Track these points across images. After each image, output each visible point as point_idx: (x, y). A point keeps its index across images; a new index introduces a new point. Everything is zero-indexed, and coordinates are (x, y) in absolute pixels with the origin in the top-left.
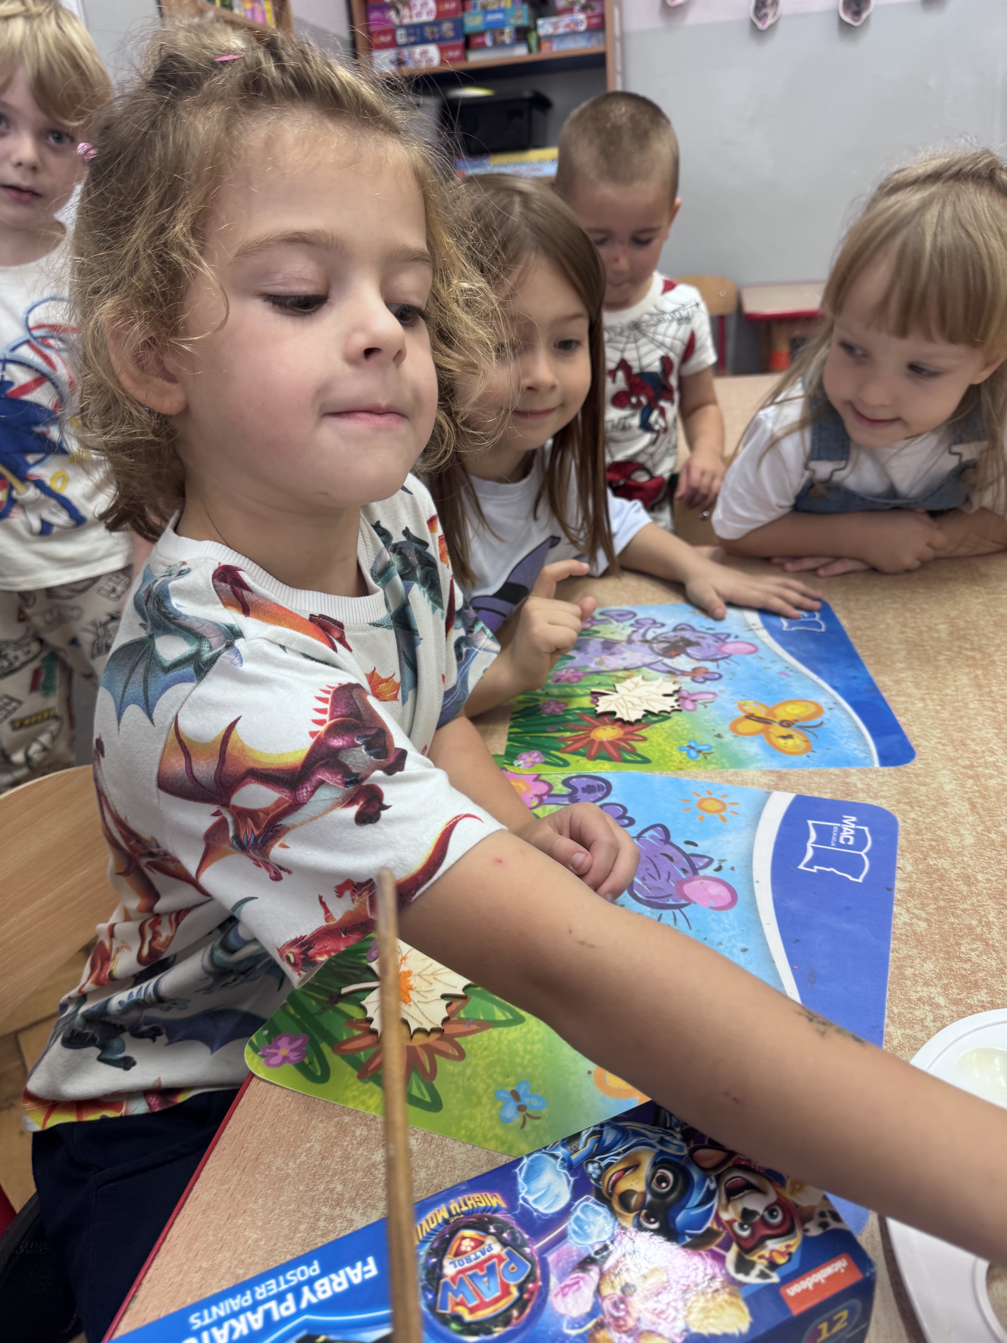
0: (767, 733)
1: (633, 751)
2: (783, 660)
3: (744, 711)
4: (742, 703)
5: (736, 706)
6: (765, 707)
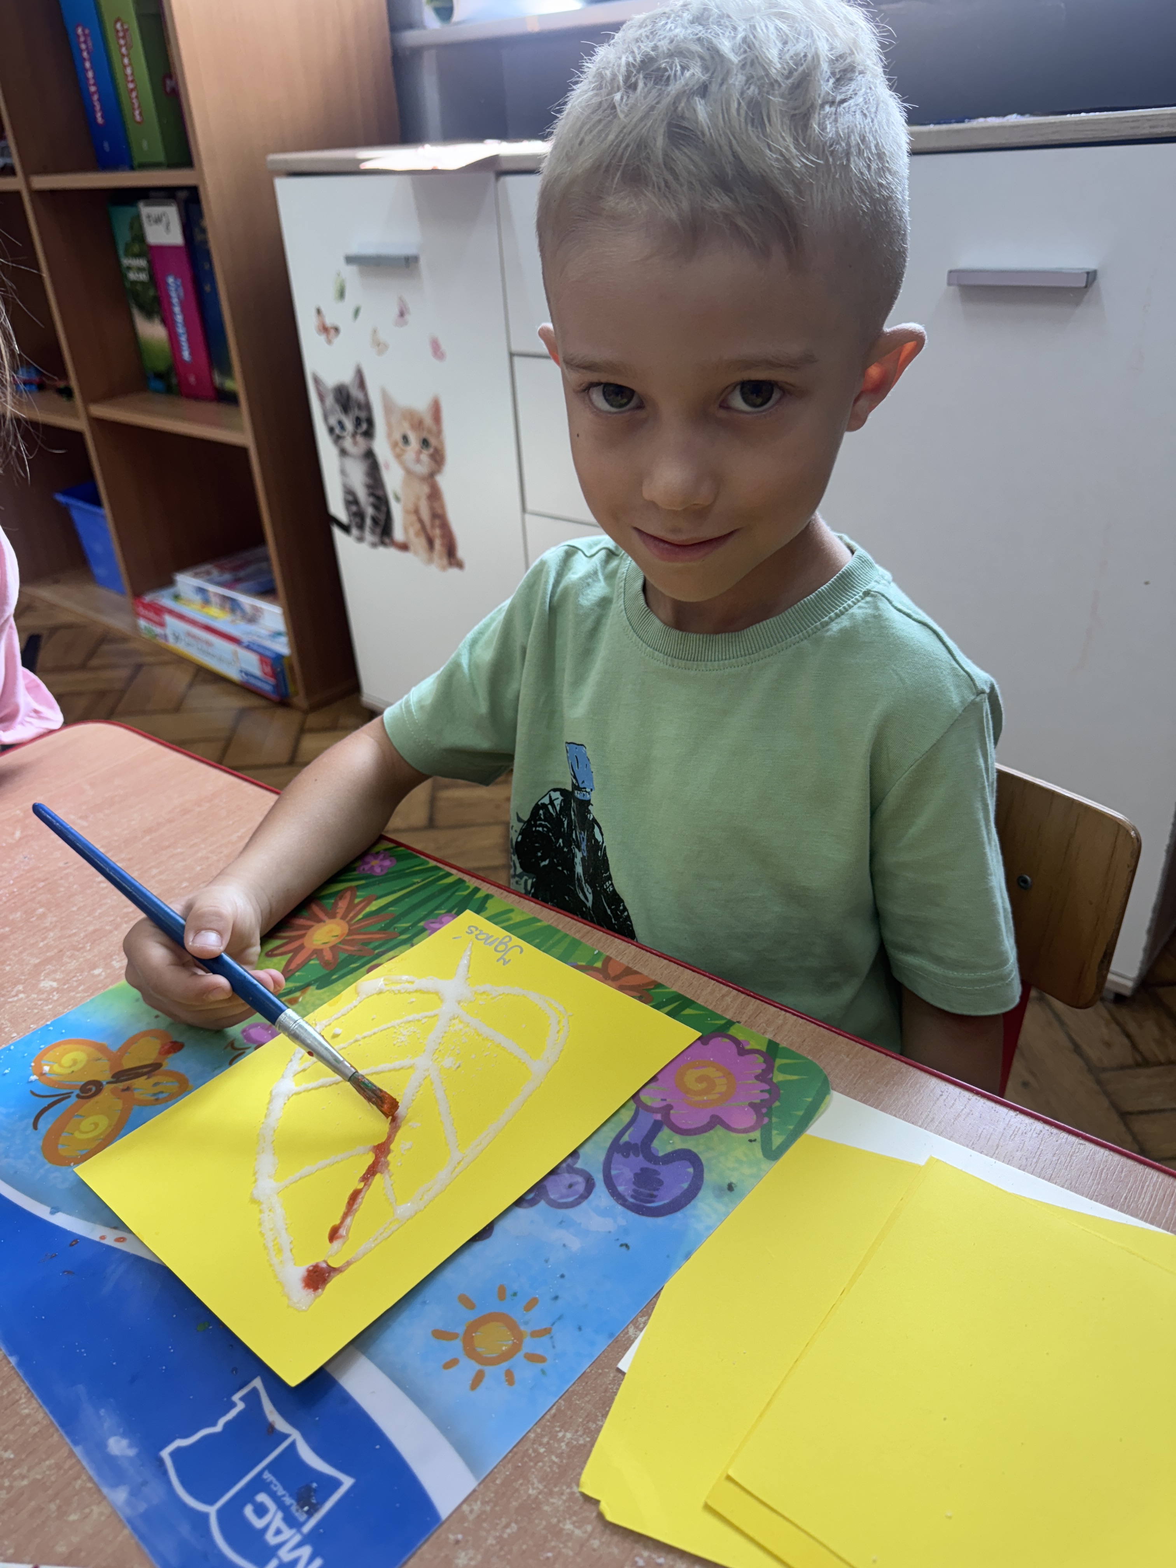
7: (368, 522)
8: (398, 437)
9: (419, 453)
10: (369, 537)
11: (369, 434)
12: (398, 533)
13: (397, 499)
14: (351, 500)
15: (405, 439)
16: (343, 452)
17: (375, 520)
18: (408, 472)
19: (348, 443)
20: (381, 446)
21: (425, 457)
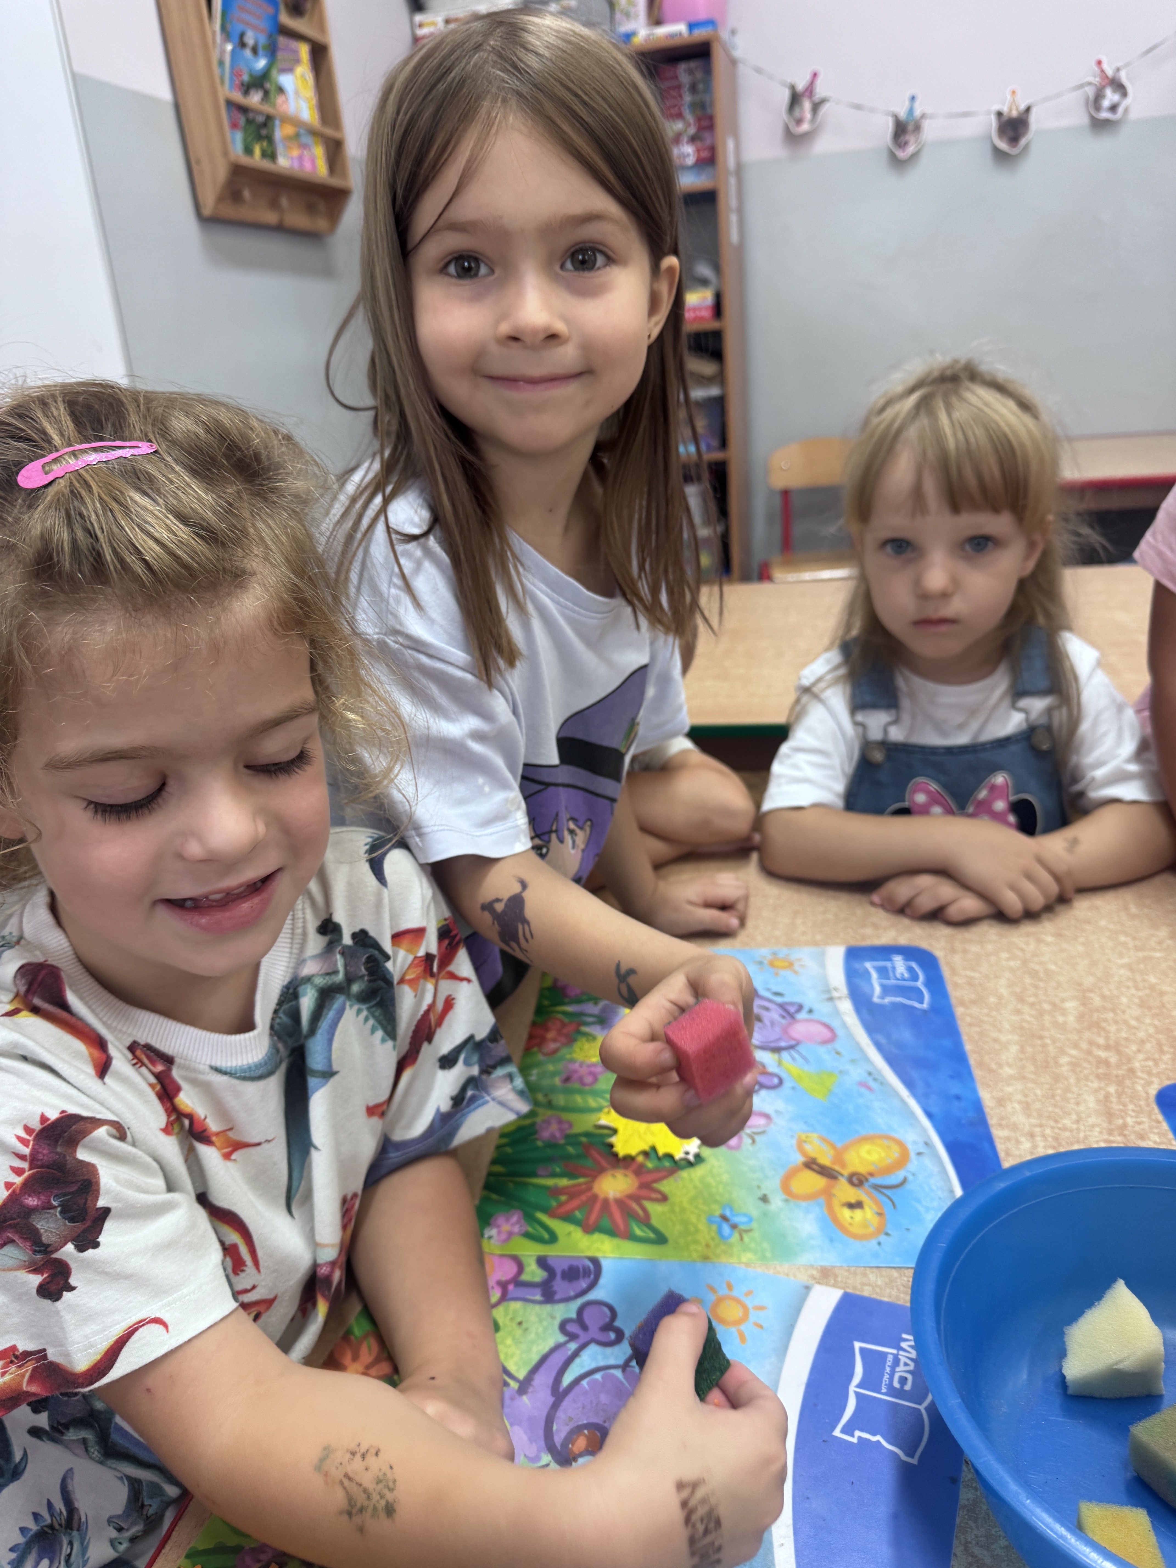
0: (828, 1194)
1: (645, 1220)
2: (867, 1060)
3: (803, 1153)
4: (803, 1137)
5: (794, 1142)
6: (833, 1146)
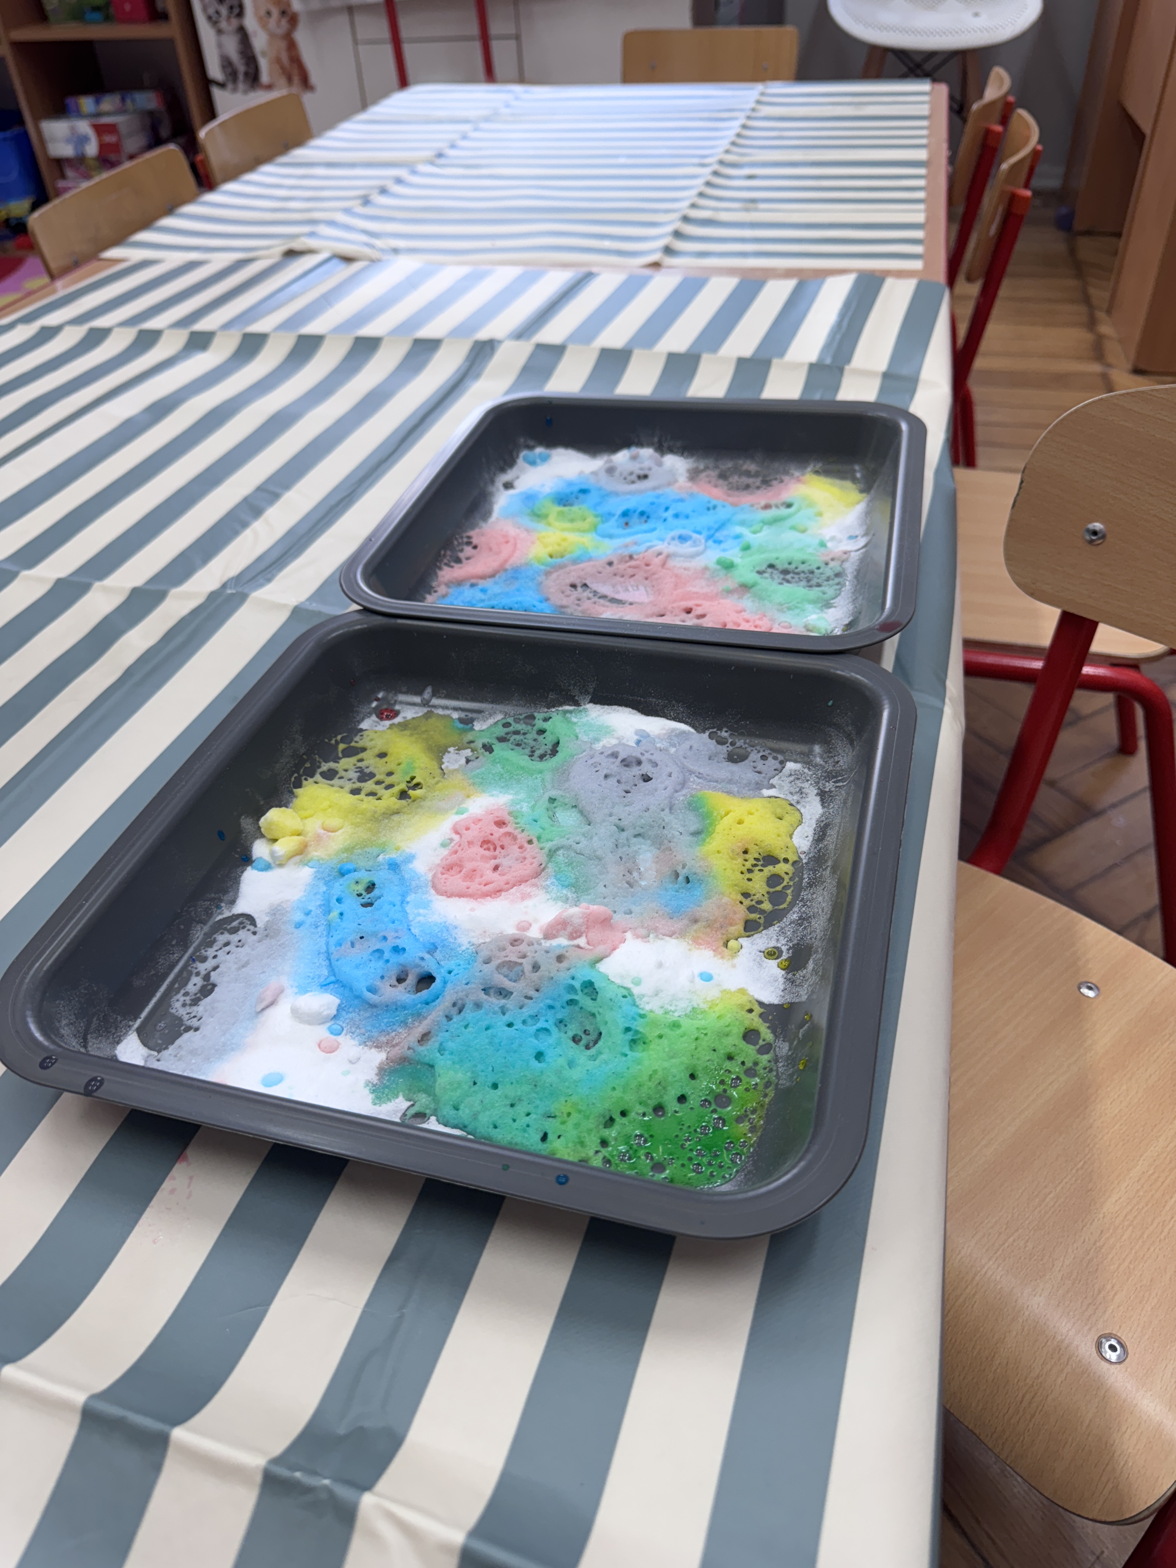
7: (241, 77)
8: (262, 12)
9: (279, 21)
10: (241, 86)
11: (241, 14)
12: (265, 78)
13: (264, 54)
14: (227, 64)
15: (269, 13)
16: (220, 32)
17: (246, 74)
18: (272, 35)
19: (223, 25)
20: (250, 22)
21: (284, 22)
